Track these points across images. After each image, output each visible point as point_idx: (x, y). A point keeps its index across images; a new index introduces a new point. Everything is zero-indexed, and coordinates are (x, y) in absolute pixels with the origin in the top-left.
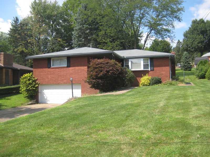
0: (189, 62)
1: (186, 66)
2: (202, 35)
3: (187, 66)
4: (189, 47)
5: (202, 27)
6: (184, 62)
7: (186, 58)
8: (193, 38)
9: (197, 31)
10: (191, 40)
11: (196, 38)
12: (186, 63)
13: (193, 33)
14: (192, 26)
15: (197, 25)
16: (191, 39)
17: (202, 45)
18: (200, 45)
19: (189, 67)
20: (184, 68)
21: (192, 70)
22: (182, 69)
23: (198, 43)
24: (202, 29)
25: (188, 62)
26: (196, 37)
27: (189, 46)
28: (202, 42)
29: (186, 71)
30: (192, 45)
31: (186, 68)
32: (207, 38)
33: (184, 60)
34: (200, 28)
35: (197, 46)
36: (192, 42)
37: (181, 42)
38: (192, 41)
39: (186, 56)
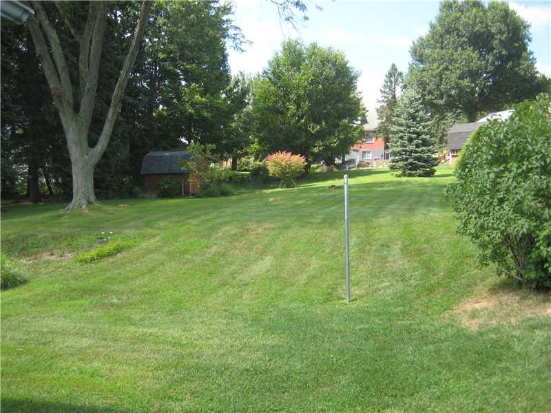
0: (423, 136)
1: (411, 152)
2: (473, 51)
3: (416, 152)
4: (430, 93)
5: (475, 20)
6: (401, 138)
7: (413, 117)
8: (442, 59)
9: (457, 35)
10: (436, 68)
11: (452, 61)
12: (411, 140)
13: (442, 43)
14: (440, 20)
15: (458, 15)
16: (436, 64)
17: (473, 85)
18: (466, 82)
19: (426, 161)
20: (401, 164)
21: (436, 174)
22: (393, 168)
23: (461, 77)
24: (477, 28)
25: (419, 134)
26: (452, 55)
27: (428, 88)
28: (473, 75)
29: (410, 175)
30: (438, 86)
31: (411, 164)
32: (490, 61)
33: (402, 128)
34: (467, 25)
35: (458, 86)
36: (440, 75)
37: (400, 74)
38: (439, 70)
39: (412, 111)
